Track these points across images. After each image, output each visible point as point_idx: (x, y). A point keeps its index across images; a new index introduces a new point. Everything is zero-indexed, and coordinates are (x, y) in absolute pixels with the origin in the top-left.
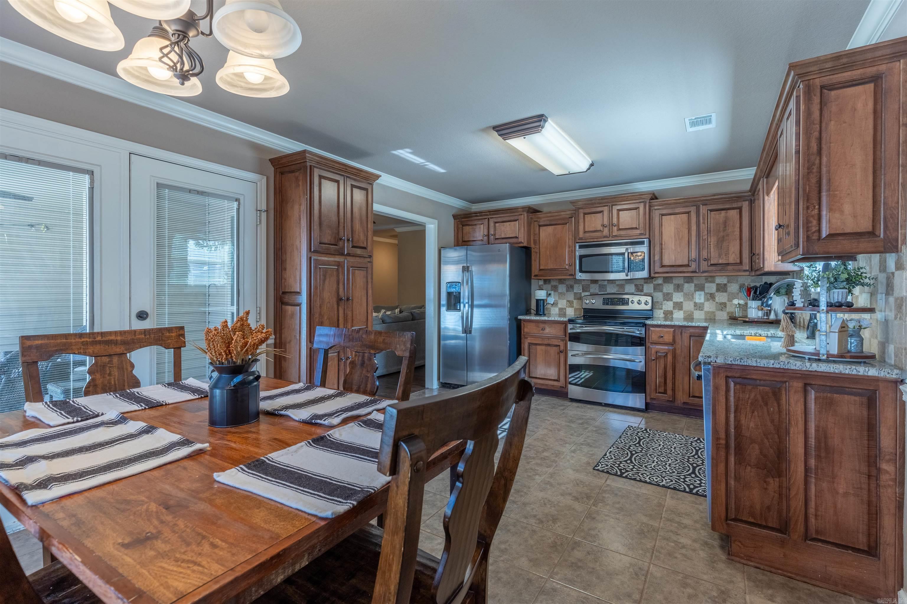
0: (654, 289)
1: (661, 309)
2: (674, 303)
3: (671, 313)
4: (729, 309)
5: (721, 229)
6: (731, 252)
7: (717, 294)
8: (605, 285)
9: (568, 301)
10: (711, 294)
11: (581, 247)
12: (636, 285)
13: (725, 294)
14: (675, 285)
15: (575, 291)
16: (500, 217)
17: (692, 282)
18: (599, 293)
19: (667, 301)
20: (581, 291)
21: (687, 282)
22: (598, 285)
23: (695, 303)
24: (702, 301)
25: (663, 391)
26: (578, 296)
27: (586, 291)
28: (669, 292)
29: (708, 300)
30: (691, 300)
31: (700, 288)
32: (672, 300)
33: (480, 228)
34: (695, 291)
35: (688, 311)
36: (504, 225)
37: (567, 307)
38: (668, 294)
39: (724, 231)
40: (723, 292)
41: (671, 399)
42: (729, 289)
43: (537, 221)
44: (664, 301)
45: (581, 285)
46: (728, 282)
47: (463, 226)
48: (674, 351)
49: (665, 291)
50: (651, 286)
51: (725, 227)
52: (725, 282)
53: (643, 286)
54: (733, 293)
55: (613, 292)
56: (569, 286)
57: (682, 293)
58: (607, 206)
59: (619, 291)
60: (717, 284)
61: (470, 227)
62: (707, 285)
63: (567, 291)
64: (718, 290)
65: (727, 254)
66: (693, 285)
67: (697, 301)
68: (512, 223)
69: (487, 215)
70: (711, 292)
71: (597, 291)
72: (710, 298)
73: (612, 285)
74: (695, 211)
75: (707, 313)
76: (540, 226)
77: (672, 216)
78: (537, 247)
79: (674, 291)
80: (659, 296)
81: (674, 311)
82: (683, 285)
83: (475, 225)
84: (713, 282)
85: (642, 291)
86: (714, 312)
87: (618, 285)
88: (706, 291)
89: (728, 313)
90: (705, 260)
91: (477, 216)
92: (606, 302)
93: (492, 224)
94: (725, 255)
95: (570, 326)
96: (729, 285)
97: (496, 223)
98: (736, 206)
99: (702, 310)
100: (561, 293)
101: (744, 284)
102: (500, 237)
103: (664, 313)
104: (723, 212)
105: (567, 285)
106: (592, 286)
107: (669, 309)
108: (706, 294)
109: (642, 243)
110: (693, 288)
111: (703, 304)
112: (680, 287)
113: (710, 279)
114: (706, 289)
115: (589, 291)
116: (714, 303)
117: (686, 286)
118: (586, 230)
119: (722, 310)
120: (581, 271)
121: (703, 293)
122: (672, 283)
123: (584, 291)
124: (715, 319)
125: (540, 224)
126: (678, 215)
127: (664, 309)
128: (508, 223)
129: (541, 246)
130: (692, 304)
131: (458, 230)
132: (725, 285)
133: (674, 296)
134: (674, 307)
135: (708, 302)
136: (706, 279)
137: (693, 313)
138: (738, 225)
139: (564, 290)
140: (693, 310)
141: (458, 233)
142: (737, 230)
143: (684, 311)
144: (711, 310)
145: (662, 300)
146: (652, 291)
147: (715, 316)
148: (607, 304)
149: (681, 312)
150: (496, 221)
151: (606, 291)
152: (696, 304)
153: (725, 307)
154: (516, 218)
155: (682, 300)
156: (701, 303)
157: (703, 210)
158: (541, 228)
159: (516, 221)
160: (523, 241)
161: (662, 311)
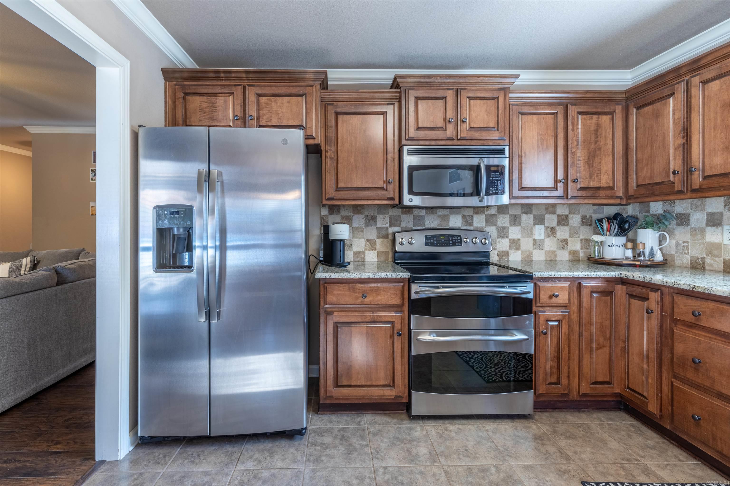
0: (487, 221)
1: (495, 249)
2: (510, 240)
3: (507, 254)
4: (571, 247)
5: (593, 140)
6: (603, 172)
7: (558, 228)
8: (422, 216)
9: (368, 241)
10: (552, 228)
11: (411, 152)
12: (464, 217)
13: (566, 228)
14: (511, 216)
15: (378, 225)
16: (268, 86)
17: (531, 213)
18: (414, 228)
19: (502, 237)
20: (388, 225)
21: (526, 213)
22: (412, 216)
23: (534, 240)
24: (542, 237)
25: (555, 381)
26: (384, 233)
27: (395, 225)
28: (504, 225)
29: (548, 236)
30: (530, 237)
31: (539, 220)
32: (507, 237)
33: (226, 103)
34: (535, 224)
35: (526, 251)
36: (276, 102)
37: (366, 249)
38: (503, 228)
39: (596, 142)
40: (564, 225)
41: (566, 392)
42: (571, 222)
43: (332, 105)
44: (498, 238)
45: (387, 216)
46: (570, 213)
47: (187, 94)
48: (569, 316)
49: (499, 224)
50: (483, 217)
51: (597, 138)
52: (567, 213)
53: (472, 217)
54: (575, 227)
55: (433, 226)
56: (370, 218)
57: (519, 227)
58: (452, 89)
59: (441, 225)
60: (559, 216)
61: (204, 99)
62: (547, 216)
63: (367, 225)
64: (559, 223)
65: (599, 174)
66: (532, 216)
67: (537, 237)
68: (294, 100)
69: (240, 79)
70: (552, 226)
71: (411, 225)
72: (550, 233)
73: (432, 216)
74: (562, 111)
75: (548, 253)
76: (337, 114)
77: (535, 116)
78: (333, 149)
79: (511, 225)
80: (492, 231)
81: (511, 252)
82: (520, 216)
83: (215, 95)
84: (554, 212)
85: (471, 224)
86: (555, 252)
87: (439, 216)
88: (547, 225)
89: (570, 253)
90: (575, 181)
91: (218, 78)
92: (430, 240)
93: (251, 98)
94: (597, 176)
95: (415, 287)
96: (570, 216)
97: (259, 95)
98: (608, 110)
99: (542, 249)
100: (357, 228)
101: (586, 216)
102: (268, 123)
103: (498, 255)
104: (594, 117)
105: (366, 216)
106: (404, 217)
107: (504, 250)
108: (546, 228)
109: (501, 152)
110: (531, 221)
111: (543, 241)
112: (518, 220)
113: (550, 209)
114: (546, 221)
115: (399, 225)
116: (555, 239)
117: (524, 217)
118: (420, 125)
119: (563, 249)
120: (411, 192)
121: (542, 227)
122: (508, 213)
123: (392, 224)
124: (556, 260)
125: (339, 110)
126: (542, 116)
127: (498, 249)
128: (286, 99)
129: (339, 148)
130: (531, 242)
131: (174, 103)
132: (567, 216)
133: (510, 231)
134: (510, 246)
135: (549, 239)
136: (547, 209)
137: (532, 254)
138: (610, 136)
139: (362, 223)
140: (531, 249)
141: (174, 109)
142: (610, 142)
143: (522, 252)
144: (551, 249)
145: (496, 237)
146: (484, 225)
147: (556, 256)
148: (432, 245)
149: (519, 253)
150: (260, 92)
151: (424, 224)
152: (535, 242)
153: (567, 244)
154: (301, 90)
155: (519, 237)
156: (541, 240)
157: (573, 110)
158: (340, 118)
159: (301, 95)
160: (314, 135)
161: (496, 252)
